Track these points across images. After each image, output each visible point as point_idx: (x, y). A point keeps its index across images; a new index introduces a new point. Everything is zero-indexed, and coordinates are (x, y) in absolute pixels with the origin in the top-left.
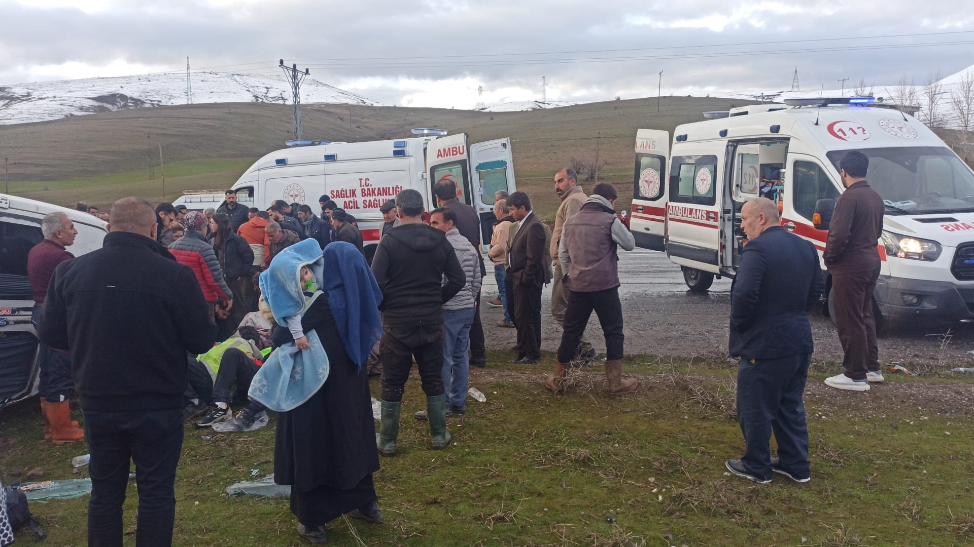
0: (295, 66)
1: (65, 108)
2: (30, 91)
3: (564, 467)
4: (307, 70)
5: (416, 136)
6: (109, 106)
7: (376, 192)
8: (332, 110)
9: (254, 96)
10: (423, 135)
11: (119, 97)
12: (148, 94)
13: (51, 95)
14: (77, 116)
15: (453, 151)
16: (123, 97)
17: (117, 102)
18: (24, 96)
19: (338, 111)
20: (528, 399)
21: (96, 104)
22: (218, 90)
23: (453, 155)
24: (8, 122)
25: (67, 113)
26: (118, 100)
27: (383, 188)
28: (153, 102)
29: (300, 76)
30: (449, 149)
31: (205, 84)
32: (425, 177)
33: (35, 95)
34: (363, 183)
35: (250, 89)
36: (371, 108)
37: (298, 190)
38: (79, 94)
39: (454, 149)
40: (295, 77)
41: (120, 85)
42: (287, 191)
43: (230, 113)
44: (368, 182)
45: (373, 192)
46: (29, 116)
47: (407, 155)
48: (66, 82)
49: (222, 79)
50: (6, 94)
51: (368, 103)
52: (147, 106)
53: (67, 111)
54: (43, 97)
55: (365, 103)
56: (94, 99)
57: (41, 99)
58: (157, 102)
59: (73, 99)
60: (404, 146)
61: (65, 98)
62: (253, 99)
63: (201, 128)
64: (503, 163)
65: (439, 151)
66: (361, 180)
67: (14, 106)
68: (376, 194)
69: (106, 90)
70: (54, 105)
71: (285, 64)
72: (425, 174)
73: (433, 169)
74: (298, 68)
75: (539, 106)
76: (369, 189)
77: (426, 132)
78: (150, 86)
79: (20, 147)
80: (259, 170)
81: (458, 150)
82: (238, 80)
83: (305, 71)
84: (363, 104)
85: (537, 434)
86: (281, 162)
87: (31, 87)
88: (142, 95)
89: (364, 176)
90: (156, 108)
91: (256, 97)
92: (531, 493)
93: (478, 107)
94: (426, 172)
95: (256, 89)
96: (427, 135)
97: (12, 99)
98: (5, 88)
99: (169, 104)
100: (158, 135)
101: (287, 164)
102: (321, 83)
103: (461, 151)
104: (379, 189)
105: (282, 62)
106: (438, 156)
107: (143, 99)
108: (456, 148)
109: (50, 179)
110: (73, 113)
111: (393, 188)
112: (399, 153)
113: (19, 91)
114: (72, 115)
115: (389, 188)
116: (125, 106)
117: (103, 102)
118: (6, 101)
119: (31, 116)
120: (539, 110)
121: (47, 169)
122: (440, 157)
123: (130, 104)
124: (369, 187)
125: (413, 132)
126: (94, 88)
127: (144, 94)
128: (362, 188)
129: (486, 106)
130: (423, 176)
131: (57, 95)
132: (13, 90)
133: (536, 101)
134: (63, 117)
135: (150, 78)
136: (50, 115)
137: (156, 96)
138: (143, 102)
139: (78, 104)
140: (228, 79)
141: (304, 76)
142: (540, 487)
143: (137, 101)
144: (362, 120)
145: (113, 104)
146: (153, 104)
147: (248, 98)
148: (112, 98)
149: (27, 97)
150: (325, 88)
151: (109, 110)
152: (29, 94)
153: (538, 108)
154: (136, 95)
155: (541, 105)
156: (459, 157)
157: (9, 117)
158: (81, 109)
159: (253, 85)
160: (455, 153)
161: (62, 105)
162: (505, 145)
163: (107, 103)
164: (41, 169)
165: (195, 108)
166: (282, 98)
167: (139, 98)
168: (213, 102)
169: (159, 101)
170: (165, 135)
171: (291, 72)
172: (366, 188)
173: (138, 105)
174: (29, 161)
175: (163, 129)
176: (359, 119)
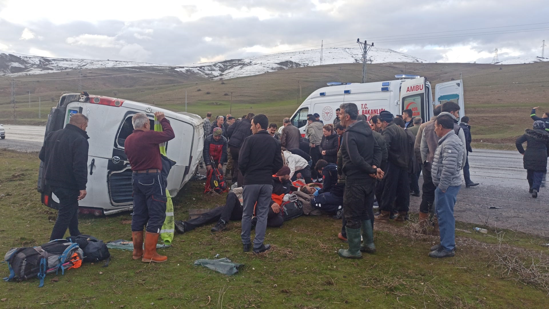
0: (366, 42)
1: (265, 68)
2: (251, 61)
3: (376, 290)
4: (373, 44)
5: (398, 79)
6: (285, 67)
7: (370, 112)
8: (397, 66)
9: (355, 60)
10: (402, 79)
11: (289, 63)
12: (303, 61)
13: (260, 62)
14: (270, 72)
15: (416, 88)
16: (291, 62)
17: (288, 65)
18: (249, 63)
19: (401, 66)
20: (389, 244)
21: (279, 66)
22: (337, 57)
23: (416, 90)
24: (241, 76)
25: (266, 71)
26: (289, 64)
27: (374, 110)
28: (305, 65)
29: (368, 47)
30: (414, 87)
31: (331, 54)
32: (399, 104)
33: (253, 62)
34: (363, 107)
35: (354, 56)
36: (422, 64)
37: (329, 110)
38: (272, 61)
39: (417, 87)
40: (365, 48)
41: (291, 56)
42: (324, 110)
43: (340, 69)
44: (366, 106)
45: (369, 112)
46: (250, 73)
47: (389, 90)
48: (267, 56)
49: (339, 51)
50: (241, 63)
51: (420, 61)
52: (302, 66)
53: (266, 70)
54: (256, 63)
55: (418, 61)
56: (278, 64)
57: (256, 64)
58: (306, 65)
59: (269, 64)
60: (388, 85)
61: (266, 64)
62: (355, 61)
63: (325, 78)
64: (457, 96)
65: (408, 88)
66: (362, 105)
67: (244, 68)
68: (370, 113)
69: (284, 59)
70: (261, 67)
71: (360, 41)
72: (399, 102)
73: (404, 99)
74: (367, 43)
75: (539, 60)
76: (366, 110)
77: (404, 76)
78: (304, 56)
79: (243, 87)
80: (312, 98)
81: (419, 87)
82: (348, 51)
83: (371, 45)
84: (417, 62)
85: (376, 266)
86: (322, 94)
87: (252, 59)
88: (300, 61)
89: (364, 103)
90: (306, 67)
91: (356, 60)
92: (342, 300)
93: (493, 62)
94: (399, 101)
95: (356, 55)
96: (405, 78)
97: (244, 64)
98: (242, 60)
99: (312, 65)
100: (304, 81)
101: (325, 96)
102: (393, 51)
103: (421, 88)
104: (372, 110)
105: (358, 40)
106: (407, 91)
107: (300, 63)
108: (418, 86)
109: (253, 103)
110: (268, 71)
111: (380, 110)
112: (385, 89)
113: (247, 61)
114: (268, 72)
115: (377, 110)
116: (292, 67)
117: (282, 65)
118: (241, 66)
119: (251, 73)
120: (539, 62)
121: (253, 98)
122: (408, 92)
123: (294, 66)
124: (367, 109)
125: (396, 76)
126: (279, 58)
127: (301, 61)
128: (363, 109)
129: (499, 61)
130: (397, 103)
131: (263, 62)
132: (245, 61)
133: (538, 57)
134: (264, 72)
135: (305, 52)
136: (259, 72)
137: (306, 61)
138: (300, 65)
139: (271, 67)
140: (342, 51)
141: (371, 47)
142: (351, 298)
143: (297, 64)
144: (414, 71)
145: (286, 66)
146: (304, 66)
147: (352, 61)
148: (286, 63)
149: (250, 64)
150: (395, 53)
151: (284, 69)
152: (251, 62)
153: (539, 61)
154: (297, 61)
155: (541, 59)
156: (419, 92)
157: (242, 73)
158: (272, 69)
159: (355, 54)
160: (417, 89)
161: (264, 67)
162: (458, 85)
163: (283, 65)
164: (251, 98)
165: (323, 67)
166: (370, 60)
167: (299, 63)
168: (333, 64)
169: (307, 64)
170: (307, 81)
171: (363, 45)
172: (365, 110)
173: (298, 66)
174: (246, 94)
175: (307, 78)
176: (413, 71)
